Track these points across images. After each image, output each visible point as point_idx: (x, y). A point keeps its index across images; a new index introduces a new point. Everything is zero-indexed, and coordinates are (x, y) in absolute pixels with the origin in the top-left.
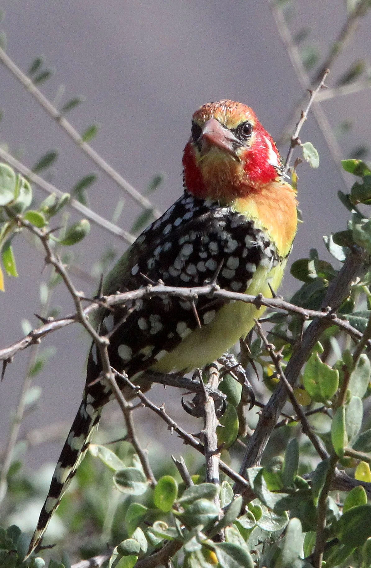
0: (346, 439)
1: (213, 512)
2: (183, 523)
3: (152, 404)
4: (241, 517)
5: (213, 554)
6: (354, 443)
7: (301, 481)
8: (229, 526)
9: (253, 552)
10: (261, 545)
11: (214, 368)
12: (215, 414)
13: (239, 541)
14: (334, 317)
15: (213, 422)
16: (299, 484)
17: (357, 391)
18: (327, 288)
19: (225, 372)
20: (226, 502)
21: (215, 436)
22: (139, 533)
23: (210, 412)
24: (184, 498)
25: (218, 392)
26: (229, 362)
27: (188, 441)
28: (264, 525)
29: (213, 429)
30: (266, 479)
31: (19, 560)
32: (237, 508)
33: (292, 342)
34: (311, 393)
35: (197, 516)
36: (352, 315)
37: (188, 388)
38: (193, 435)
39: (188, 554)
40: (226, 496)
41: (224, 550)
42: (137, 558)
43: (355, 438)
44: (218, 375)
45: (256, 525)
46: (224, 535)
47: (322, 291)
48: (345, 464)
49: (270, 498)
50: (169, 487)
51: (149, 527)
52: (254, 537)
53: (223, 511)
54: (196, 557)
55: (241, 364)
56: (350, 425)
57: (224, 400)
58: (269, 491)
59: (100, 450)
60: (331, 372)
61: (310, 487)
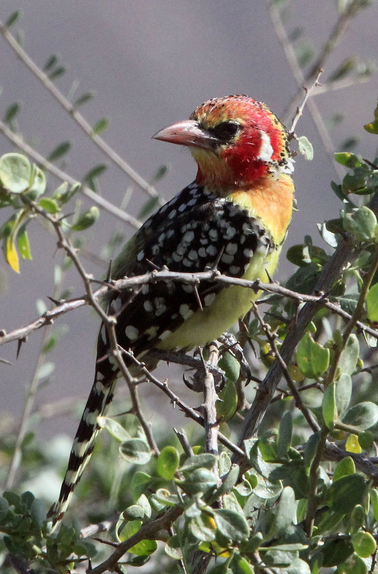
0: (336, 413)
1: (212, 480)
2: (184, 491)
3: (156, 380)
4: (238, 485)
5: (212, 520)
6: (344, 417)
7: (294, 452)
8: (227, 494)
9: (249, 518)
10: (257, 512)
11: (214, 347)
12: (214, 389)
13: (236, 508)
14: (326, 301)
15: (213, 397)
16: (292, 454)
17: (346, 369)
18: (320, 272)
19: (224, 350)
20: (224, 471)
21: (215, 410)
22: (143, 499)
23: (210, 388)
24: (185, 467)
25: (218, 368)
26: (227, 341)
27: (189, 414)
28: (260, 493)
29: (213, 403)
30: (260, 450)
31: (32, 524)
32: (234, 477)
33: (287, 322)
34: (304, 370)
35: (197, 484)
36: (343, 297)
37: (190, 365)
38: (194, 409)
39: (189, 520)
40: (225, 464)
41: (222, 516)
42: (142, 523)
43: (344, 412)
44: (217, 353)
45: (252, 493)
46: (222, 502)
47: (315, 275)
48: (335, 436)
49: (265, 468)
50: (171, 457)
51: (153, 494)
52: (250, 504)
53: (221, 480)
54: (196, 523)
55: (239, 342)
56: (340, 400)
57: (222, 376)
58: (264, 461)
59: (107, 422)
60: (322, 350)
61: (302, 458)
